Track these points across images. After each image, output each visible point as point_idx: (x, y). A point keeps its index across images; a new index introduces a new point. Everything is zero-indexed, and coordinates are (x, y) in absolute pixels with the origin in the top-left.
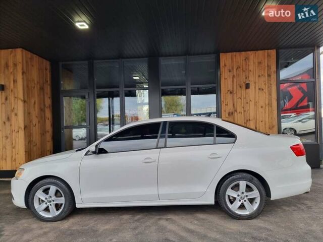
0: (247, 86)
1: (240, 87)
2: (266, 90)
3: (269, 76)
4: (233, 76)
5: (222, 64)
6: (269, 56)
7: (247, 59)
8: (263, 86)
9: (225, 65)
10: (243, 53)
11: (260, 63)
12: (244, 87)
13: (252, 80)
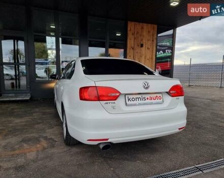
1: (138, 46)
2: (151, 49)
3: (153, 41)
4: (135, 38)
5: (129, 29)
7: (142, 28)
8: (149, 47)
11: (149, 32)
12: (140, 46)
13: (144, 42)
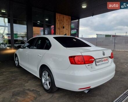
0: (64, 28)
2: (68, 30)
3: (69, 25)
4: (60, 23)
5: (56, 17)
6: (69, 18)
7: (64, 18)
8: (67, 28)
9: (57, 18)
10: (63, 15)
11: (67, 20)
13: (65, 25)
